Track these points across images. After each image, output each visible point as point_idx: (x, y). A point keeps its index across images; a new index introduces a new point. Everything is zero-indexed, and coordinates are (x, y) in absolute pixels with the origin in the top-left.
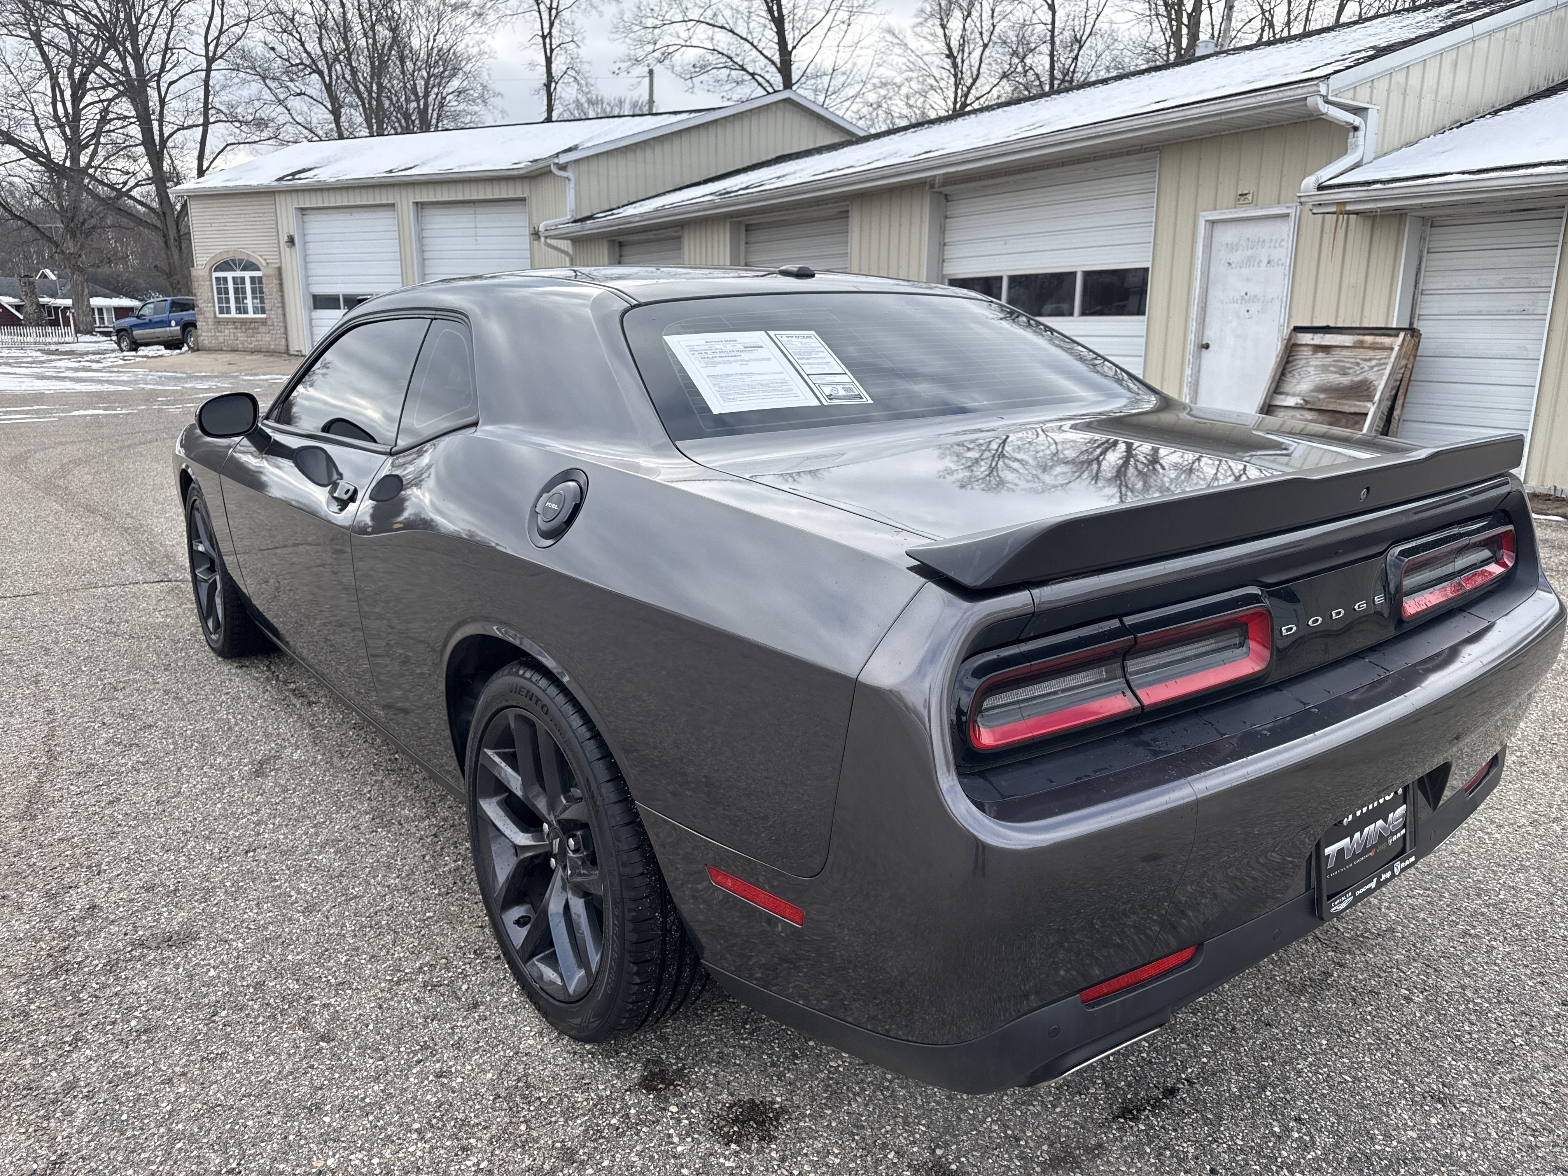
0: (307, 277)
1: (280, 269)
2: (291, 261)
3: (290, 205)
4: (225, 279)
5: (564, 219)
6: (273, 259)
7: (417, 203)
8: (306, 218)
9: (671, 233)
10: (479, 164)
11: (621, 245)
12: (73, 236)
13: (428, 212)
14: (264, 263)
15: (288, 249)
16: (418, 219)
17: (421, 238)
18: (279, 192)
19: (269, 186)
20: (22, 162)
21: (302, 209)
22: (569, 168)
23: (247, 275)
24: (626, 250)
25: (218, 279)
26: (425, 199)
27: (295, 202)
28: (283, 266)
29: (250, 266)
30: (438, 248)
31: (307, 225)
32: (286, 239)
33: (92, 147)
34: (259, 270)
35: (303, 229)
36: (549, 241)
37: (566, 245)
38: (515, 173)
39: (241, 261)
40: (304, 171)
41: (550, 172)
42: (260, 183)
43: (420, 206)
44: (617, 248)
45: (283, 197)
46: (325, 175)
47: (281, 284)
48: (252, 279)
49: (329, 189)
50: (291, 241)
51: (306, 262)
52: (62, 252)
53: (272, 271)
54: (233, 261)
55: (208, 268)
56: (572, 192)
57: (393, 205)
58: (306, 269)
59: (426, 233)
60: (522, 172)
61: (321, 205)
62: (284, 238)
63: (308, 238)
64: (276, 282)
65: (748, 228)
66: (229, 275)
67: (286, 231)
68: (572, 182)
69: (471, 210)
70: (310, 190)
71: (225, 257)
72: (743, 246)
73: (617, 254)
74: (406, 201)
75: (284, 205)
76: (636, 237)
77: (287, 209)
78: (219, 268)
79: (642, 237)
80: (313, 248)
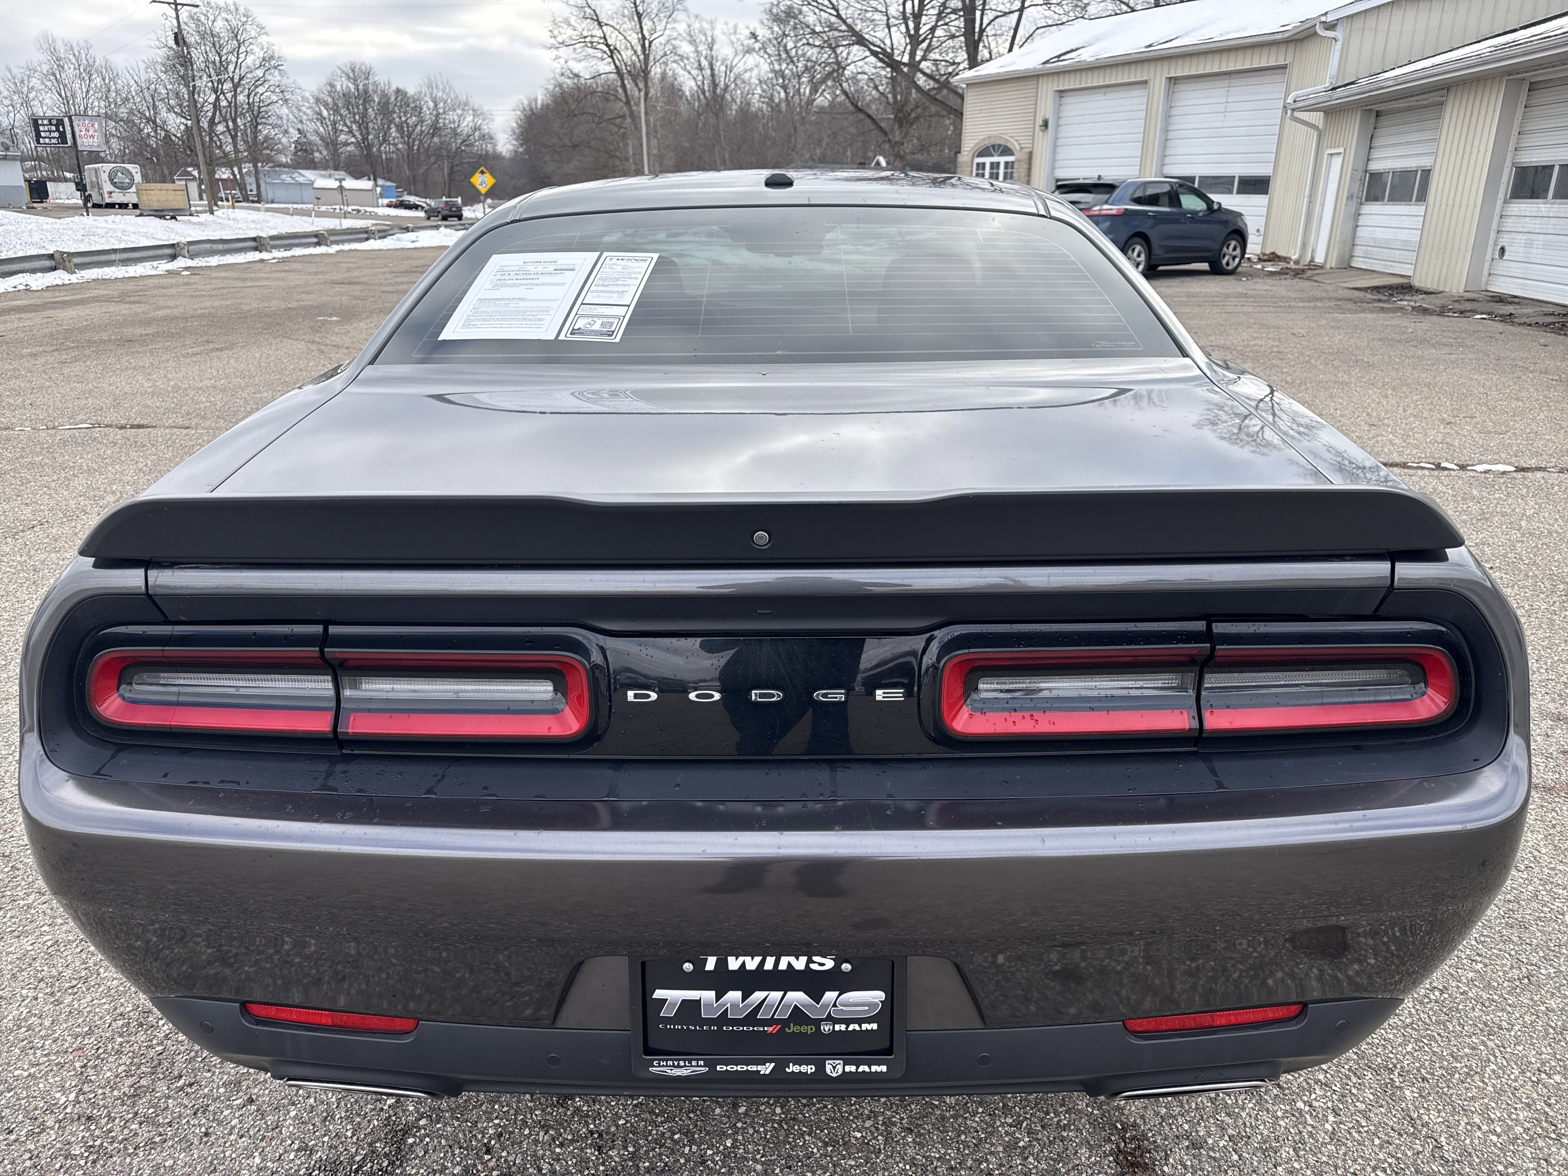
0: (1054, 161)
1: (1031, 154)
2: (1042, 146)
3: (1050, 87)
4: (984, 164)
5: (1321, 87)
6: (1027, 144)
7: (1170, 78)
8: (1064, 100)
9: (1435, 98)
10: (1244, 30)
11: (1378, 114)
12: (901, 126)
13: (1181, 87)
14: (1018, 147)
15: (1041, 133)
16: (1169, 95)
17: (1167, 117)
18: (1043, 75)
19: (1035, 70)
20: (867, 60)
21: (1061, 91)
22: (1338, 27)
23: (1002, 160)
24: (1383, 121)
25: (978, 164)
26: (1179, 74)
27: (1055, 85)
28: (1035, 151)
29: (1006, 151)
30: (1183, 127)
31: (1063, 108)
32: (1041, 123)
33: (927, 41)
34: (1013, 154)
35: (1059, 111)
36: (1296, 114)
37: (1317, 118)
38: (1279, 36)
39: (1000, 145)
40: (1072, 51)
41: (1316, 33)
42: (1026, 67)
43: (1173, 81)
44: (1373, 119)
45: (1045, 79)
46: (1087, 56)
47: (1029, 169)
48: (1006, 163)
49: (1087, 69)
50: (1046, 124)
51: (1055, 146)
52: (890, 141)
53: (1023, 156)
54: (993, 146)
55: (971, 155)
56: (1337, 54)
57: (1145, 82)
58: (1054, 152)
59: (1174, 112)
60: (1286, 35)
61: (1078, 86)
62: (1040, 122)
63: (1062, 122)
64: (1025, 166)
65: (1533, 87)
66: (988, 160)
67: (1042, 114)
68: (1339, 43)
69: (1225, 83)
70: (1069, 72)
71: (988, 143)
72: (1521, 109)
73: (1371, 126)
74: (1158, 77)
75: (1045, 87)
76: (1396, 105)
77: (1048, 89)
78: (980, 155)
79: (1402, 104)
80: (1064, 131)
